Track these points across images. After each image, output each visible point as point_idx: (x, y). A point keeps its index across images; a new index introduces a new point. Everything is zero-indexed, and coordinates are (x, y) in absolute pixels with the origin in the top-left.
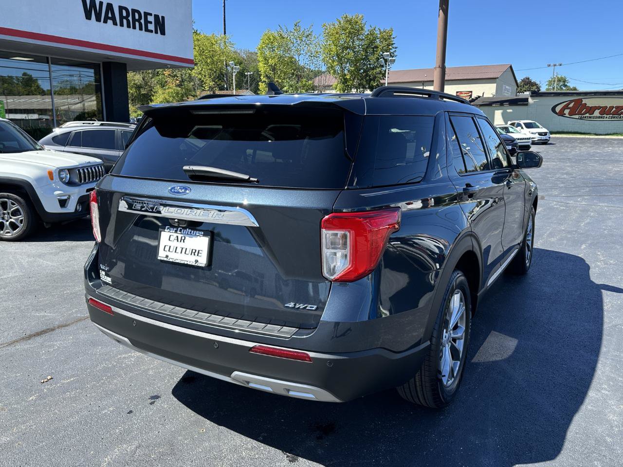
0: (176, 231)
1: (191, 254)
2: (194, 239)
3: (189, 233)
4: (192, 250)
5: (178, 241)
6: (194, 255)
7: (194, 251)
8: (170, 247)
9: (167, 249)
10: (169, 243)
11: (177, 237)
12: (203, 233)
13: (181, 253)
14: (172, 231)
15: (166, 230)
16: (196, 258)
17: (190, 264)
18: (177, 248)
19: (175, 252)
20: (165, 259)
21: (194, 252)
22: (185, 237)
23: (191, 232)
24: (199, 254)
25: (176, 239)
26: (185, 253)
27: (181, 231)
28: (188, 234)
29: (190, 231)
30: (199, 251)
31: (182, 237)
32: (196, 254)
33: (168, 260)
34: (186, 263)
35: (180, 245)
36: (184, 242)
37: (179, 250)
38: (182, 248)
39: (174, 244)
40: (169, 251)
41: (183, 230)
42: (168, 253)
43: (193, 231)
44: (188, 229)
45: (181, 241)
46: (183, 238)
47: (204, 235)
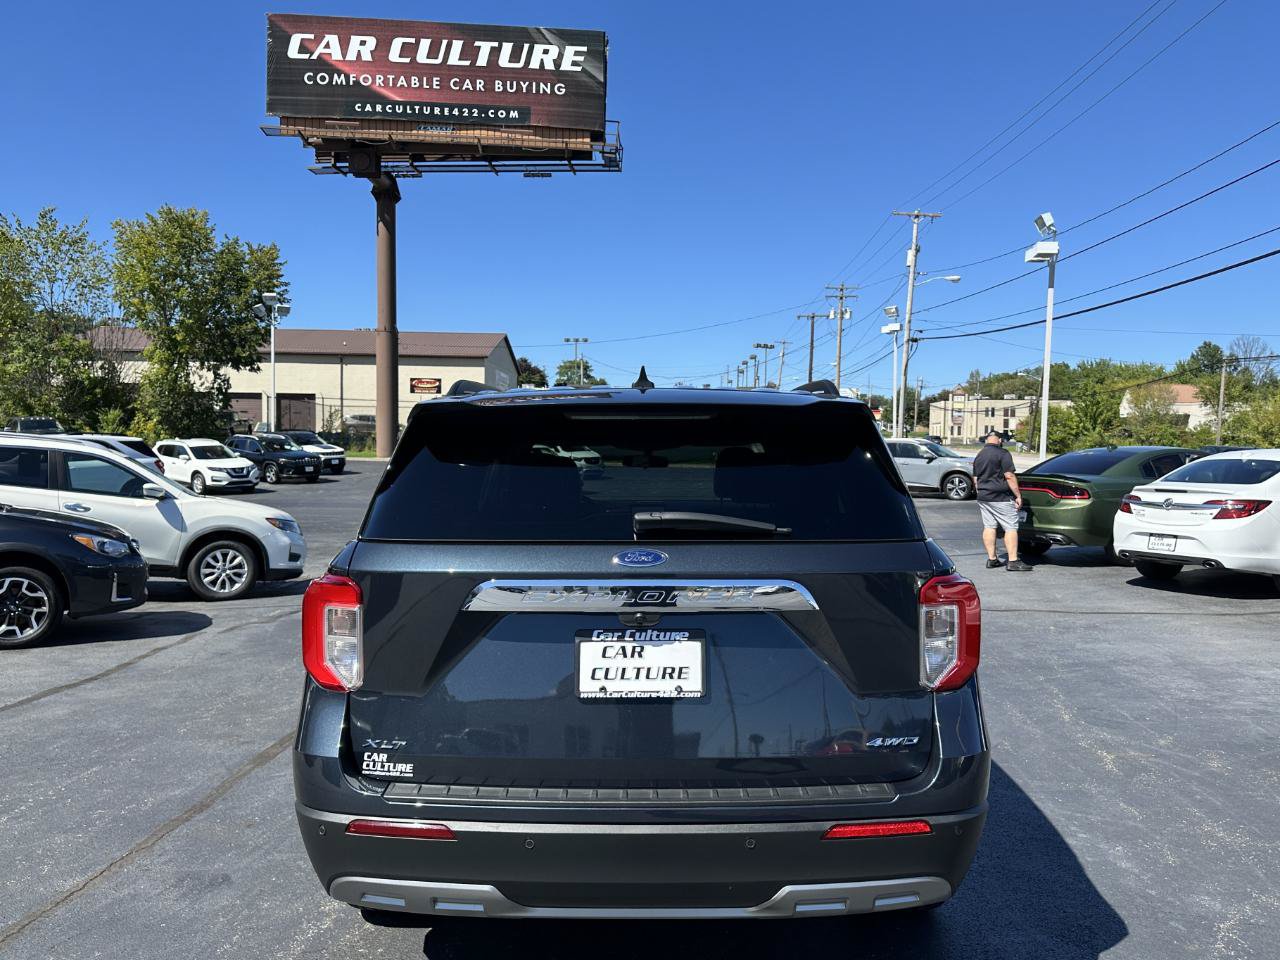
0: (621, 638)
1: (663, 677)
2: (666, 647)
3: (654, 638)
4: (665, 669)
5: (625, 656)
6: (671, 677)
7: (669, 671)
8: (607, 670)
9: (600, 674)
10: (605, 663)
11: (623, 648)
12: (687, 634)
13: (637, 677)
14: (610, 639)
15: (594, 638)
16: (676, 682)
17: (666, 695)
18: (624, 670)
19: (622, 678)
20: (602, 695)
21: (668, 673)
22: (642, 648)
23: (658, 636)
24: (683, 676)
25: (621, 651)
26: (648, 677)
27: (632, 635)
28: (651, 640)
29: (655, 633)
30: (681, 669)
31: (634, 648)
32: (676, 675)
33: (608, 696)
34: (654, 695)
35: (631, 664)
36: (640, 656)
37: (631, 673)
38: (639, 670)
39: (617, 663)
40: (606, 677)
41: (638, 634)
42: (604, 683)
43: (662, 634)
44: (649, 631)
45: (632, 656)
46: (638, 649)
47: (690, 638)
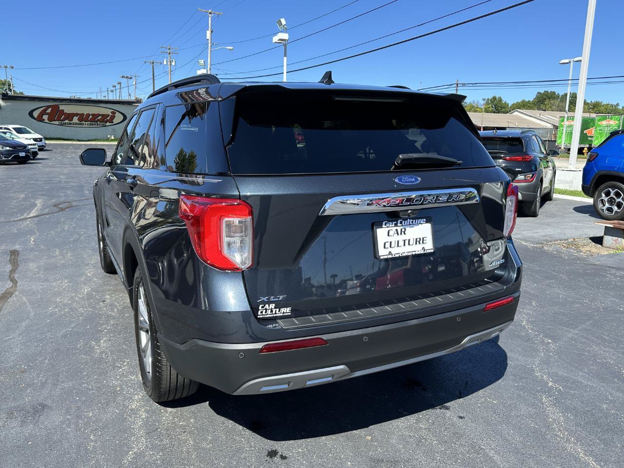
0: (396, 225)
1: (416, 244)
2: (416, 228)
3: (411, 223)
4: (416, 239)
5: (398, 234)
6: (420, 243)
7: (418, 240)
8: (391, 242)
9: (388, 245)
10: (389, 239)
11: (397, 230)
12: (425, 220)
13: (404, 245)
14: (391, 226)
15: (384, 226)
16: (422, 246)
17: (419, 253)
18: (398, 241)
19: (398, 246)
20: (390, 256)
21: (418, 241)
22: (405, 229)
24: (424, 242)
25: (396, 232)
26: (409, 244)
27: (401, 223)
28: (410, 224)
29: (411, 220)
30: (423, 238)
31: (401, 229)
32: (421, 242)
33: (393, 256)
34: (414, 253)
35: (401, 238)
36: (405, 234)
37: (401, 243)
38: (405, 241)
39: (394, 238)
40: (391, 247)
41: (403, 222)
42: (390, 250)
43: (414, 220)
44: (408, 220)
45: (401, 234)
46: (403, 230)
47: (427, 222)
